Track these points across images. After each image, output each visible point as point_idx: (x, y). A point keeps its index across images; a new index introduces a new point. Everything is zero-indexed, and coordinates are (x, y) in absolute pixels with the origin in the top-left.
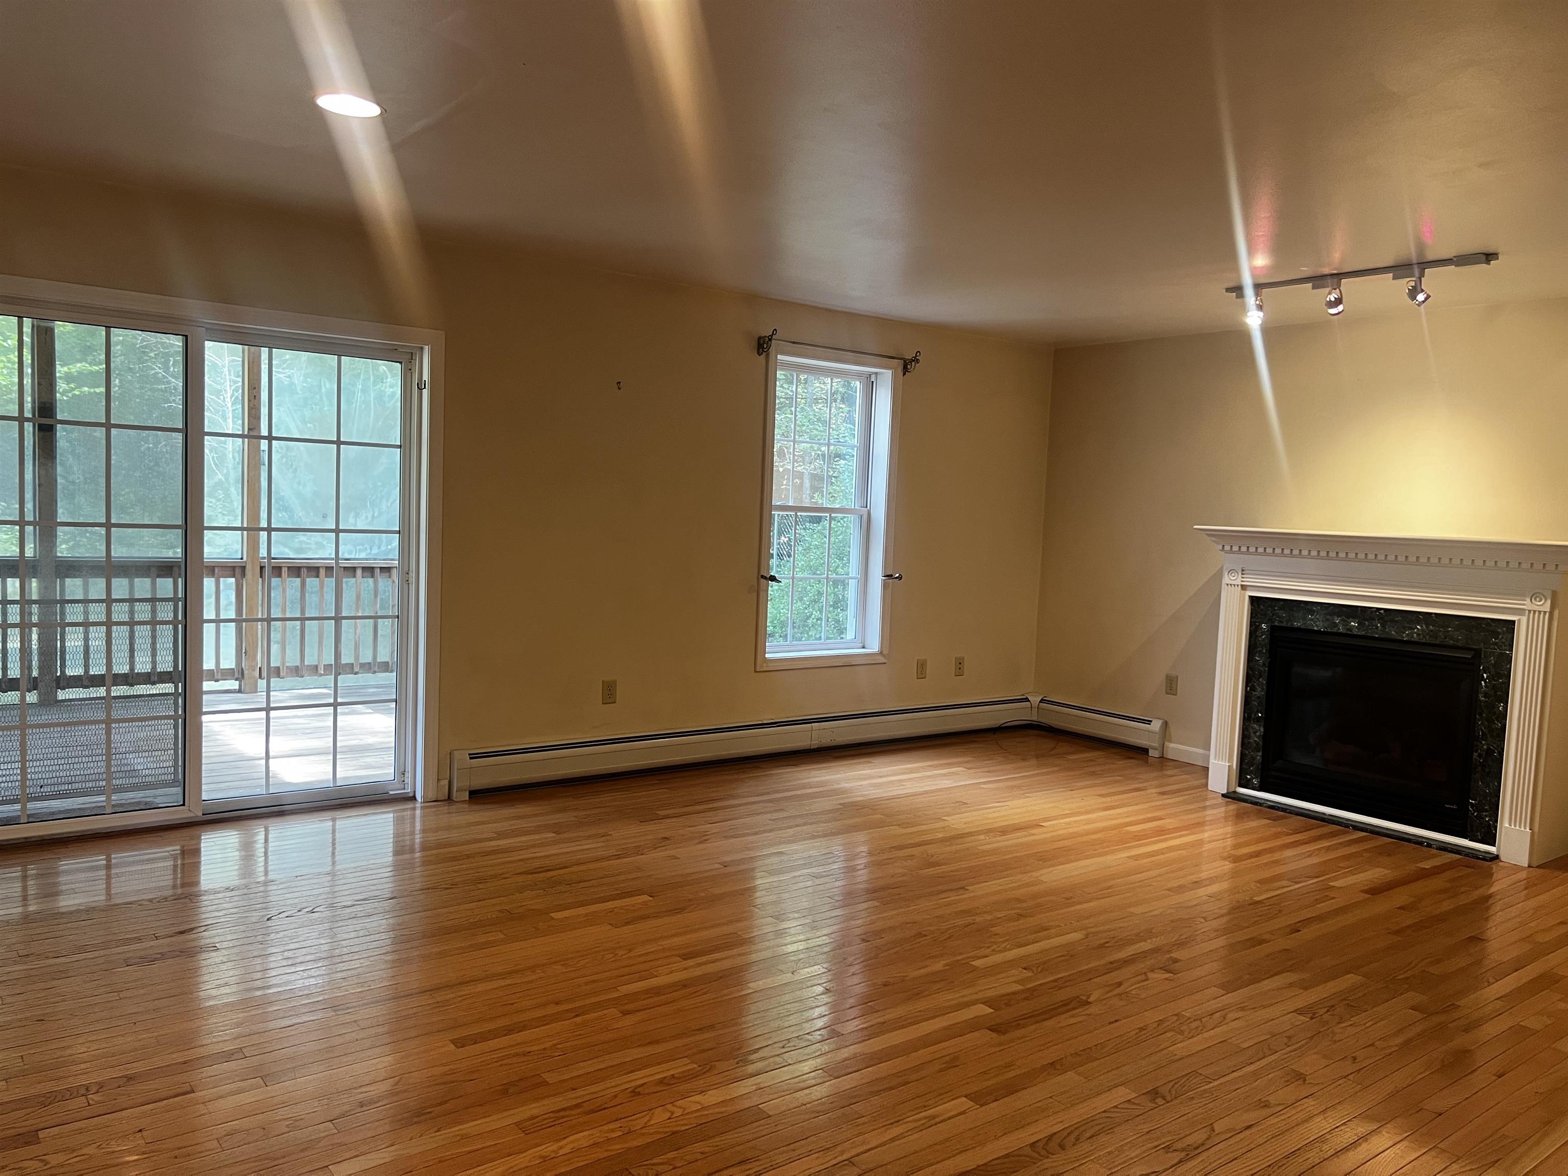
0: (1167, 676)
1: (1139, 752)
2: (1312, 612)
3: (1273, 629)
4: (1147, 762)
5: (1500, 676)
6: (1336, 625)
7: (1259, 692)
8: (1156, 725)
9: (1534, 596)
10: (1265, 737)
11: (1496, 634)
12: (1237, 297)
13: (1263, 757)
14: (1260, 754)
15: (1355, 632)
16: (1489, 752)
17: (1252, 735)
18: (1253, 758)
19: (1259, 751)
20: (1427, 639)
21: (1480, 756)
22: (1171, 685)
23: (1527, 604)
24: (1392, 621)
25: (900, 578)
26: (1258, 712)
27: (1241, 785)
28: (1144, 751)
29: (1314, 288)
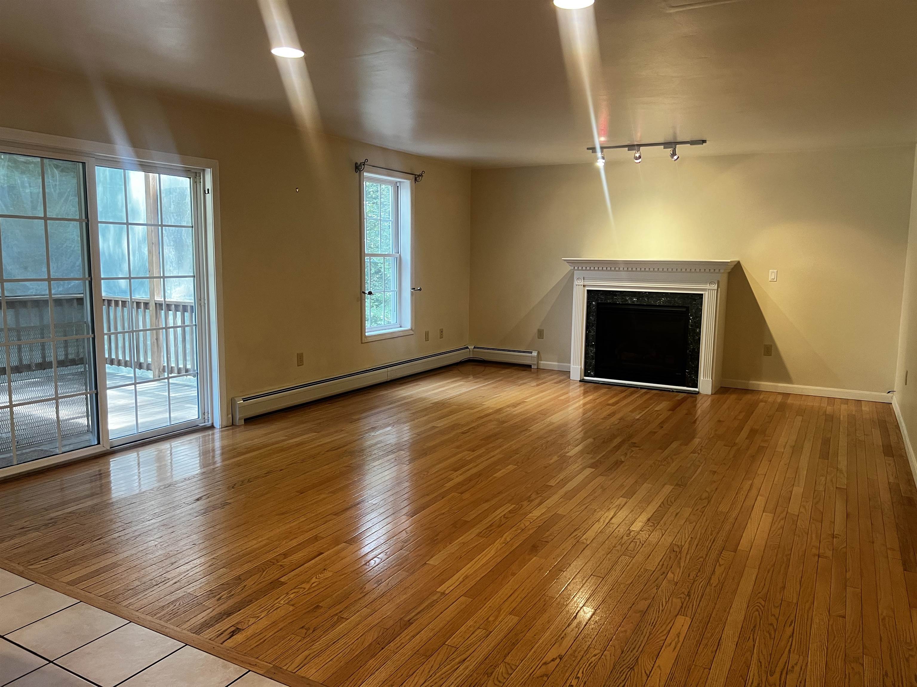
0: (538, 330)
1: (527, 367)
2: (616, 295)
3: (598, 304)
4: (531, 371)
5: (697, 317)
6: (627, 300)
7: (593, 333)
8: (535, 354)
9: (711, 283)
10: (596, 353)
11: (695, 300)
12: (592, 152)
13: (595, 362)
14: (594, 361)
15: (636, 303)
16: (694, 349)
17: (590, 352)
18: (591, 363)
19: (593, 359)
20: (667, 304)
21: (690, 351)
22: (540, 334)
23: (708, 286)
24: (652, 297)
25: (420, 290)
26: (592, 342)
27: (585, 376)
28: (529, 366)
29: (629, 150)
